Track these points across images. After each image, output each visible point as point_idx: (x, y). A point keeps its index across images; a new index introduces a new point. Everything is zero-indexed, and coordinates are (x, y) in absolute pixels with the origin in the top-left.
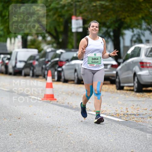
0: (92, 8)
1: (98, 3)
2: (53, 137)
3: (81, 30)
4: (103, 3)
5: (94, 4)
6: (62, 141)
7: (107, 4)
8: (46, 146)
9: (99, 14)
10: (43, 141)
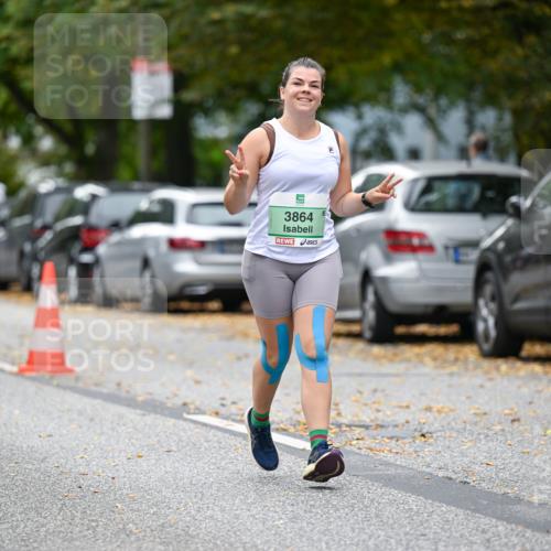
0: (209, 30)
1: (230, 10)
2: (61, 509)
3: (165, 112)
4: (248, 9)
5: (215, 15)
6: (94, 524)
7: (264, 13)
8: (35, 545)
9: (234, 50)
10: (22, 526)
